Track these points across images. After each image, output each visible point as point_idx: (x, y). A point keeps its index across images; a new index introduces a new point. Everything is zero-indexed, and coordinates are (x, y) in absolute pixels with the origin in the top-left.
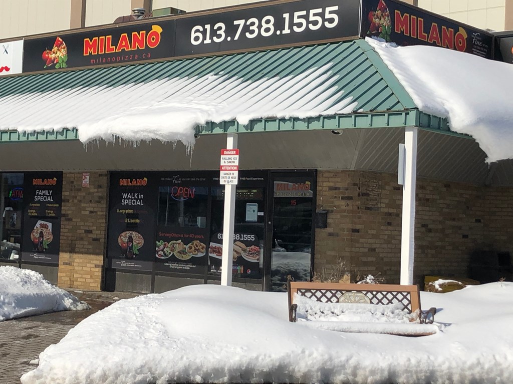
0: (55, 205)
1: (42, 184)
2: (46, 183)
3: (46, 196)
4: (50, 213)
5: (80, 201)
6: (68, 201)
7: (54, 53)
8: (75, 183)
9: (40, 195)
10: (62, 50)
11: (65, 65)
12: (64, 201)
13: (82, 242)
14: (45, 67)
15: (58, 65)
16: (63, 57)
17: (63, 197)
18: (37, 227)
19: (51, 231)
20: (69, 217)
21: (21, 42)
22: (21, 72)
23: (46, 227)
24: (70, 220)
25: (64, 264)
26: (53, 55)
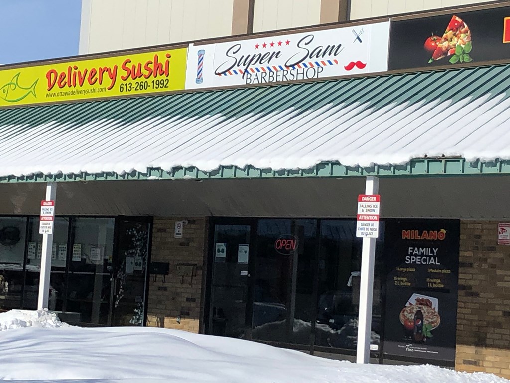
0: (443, 271)
1: (419, 238)
2: (425, 236)
3: (426, 256)
4: (435, 283)
5: (493, 267)
6: (471, 265)
7: (446, 39)
8: (483, 238)
9: (416, 255)
10: (462, 35)
11: (467, 59)
12: (464, 265)
13: (497, 330)
14: (430, 62)
15: (454, 58)
16: (463, 46)
17: (460, 260)
18: (410, 304)
19: (437, 310)
20: (474, 290)
21: (386, 26)
22: (386, 70)
23: (428, 304)
24: (476, 295)
25: (464, 363)
26: (446, 44)
